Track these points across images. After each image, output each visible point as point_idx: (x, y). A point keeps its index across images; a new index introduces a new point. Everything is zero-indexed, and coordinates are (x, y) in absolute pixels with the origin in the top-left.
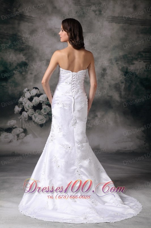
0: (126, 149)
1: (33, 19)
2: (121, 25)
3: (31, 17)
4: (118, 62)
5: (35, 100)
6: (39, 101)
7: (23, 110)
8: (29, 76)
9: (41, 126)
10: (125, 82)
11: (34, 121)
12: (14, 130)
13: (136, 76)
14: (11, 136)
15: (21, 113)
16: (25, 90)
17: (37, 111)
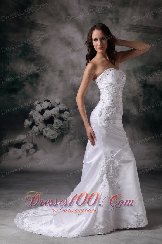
0: (144, 167)
1: (46, 27)
2: (140, 34)
3: (44, 25)
4: (136, 74)
5: (47, 113)
6: (51, 114)
7: (33, 124)
8: (40, 88)
9: (53, 141)
10: (143, 95)
11: (45, 136)
12: (23, 145)
13: (156, 89)
14: (20, 152)
15: (31, 127)
16: (36, 102)
17: (48, 125)
